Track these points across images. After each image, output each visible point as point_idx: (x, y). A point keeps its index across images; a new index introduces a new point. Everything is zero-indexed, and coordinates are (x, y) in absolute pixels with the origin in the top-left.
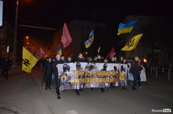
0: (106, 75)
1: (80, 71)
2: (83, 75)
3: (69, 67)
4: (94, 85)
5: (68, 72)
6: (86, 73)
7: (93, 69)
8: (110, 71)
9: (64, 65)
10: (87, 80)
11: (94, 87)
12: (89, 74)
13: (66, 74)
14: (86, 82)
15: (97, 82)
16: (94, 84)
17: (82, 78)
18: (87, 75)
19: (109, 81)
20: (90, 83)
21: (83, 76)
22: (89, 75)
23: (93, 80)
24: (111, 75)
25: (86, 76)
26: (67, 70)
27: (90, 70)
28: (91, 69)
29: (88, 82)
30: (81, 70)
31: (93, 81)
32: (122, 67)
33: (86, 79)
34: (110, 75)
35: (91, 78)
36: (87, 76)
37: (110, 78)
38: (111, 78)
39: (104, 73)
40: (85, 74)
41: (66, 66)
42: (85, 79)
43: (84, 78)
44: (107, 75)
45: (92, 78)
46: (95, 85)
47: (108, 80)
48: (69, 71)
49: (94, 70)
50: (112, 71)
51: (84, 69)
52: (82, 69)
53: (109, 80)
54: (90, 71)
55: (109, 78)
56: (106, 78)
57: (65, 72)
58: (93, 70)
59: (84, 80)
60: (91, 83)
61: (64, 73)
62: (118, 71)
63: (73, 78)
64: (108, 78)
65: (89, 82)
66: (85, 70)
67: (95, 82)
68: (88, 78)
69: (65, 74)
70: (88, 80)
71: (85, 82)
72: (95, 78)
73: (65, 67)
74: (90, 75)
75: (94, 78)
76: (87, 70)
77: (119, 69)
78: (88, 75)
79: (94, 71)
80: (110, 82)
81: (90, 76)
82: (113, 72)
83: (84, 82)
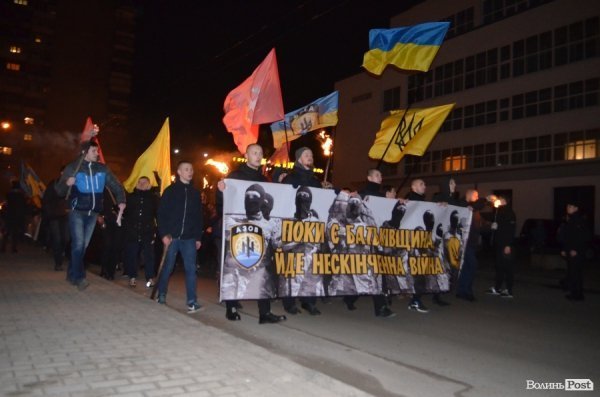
0: (398, 246)
1: (307, 224)
2: (323, 241)
3: (271, 201)
4: (366, 284)
5: (263, 220)
6: (333, 234)
7: (359, 218)
8: (410, 231)
9: (252, 188)
10: (337, 264)
11: (367, 291)
12: (345, 238)
13: (256, 230)
14: (336, 271)
15: (376, 271)
16: (365, 280)
17: (318, 252)
18: (336, 241)
19: (409, 270)
20: (350, 276)
21: (322, 244)
22: (343, 243)
23: (364, 264)
24: (416, 247)
25: (332, 246)
26: (260, 213)
27: (344, 223)
28: (349, 220)
29: (343, 272)
30: (313, 219)
31: (361, 268)
32: (454, 219)
33: (335, 257)
34: (413, 246)
35: (352, 257)
36: (338, 246)
37: (412, 259)
38: (416, 258)
39: (392, 237)
40: (327, 238)
41: (259, 195)
42: (330, 259)
43: (327, 256)
44: (403, 246)
45: (358, 256)
46: (370, 282)
47: (405, 266)
48: (267, 217)
49: (362, 224)
50: (418, 232)
51: (324, 216)
52: (315, 215)
53: (409, 266)
54: (348, 227)
55: (409, 256)
56: (399, 259)
57: (253, 219)
58: (356, 225)
59: (327, 264)
60: (354, 276)
61: (251, 222)
62: (439, 232)
63: (280, 250)
64: (406, 257)
65: (346, 274)
66: (329, 220)
67: (369, 272)
68: (342, 256)
69: (254, 226)
70: (344, 263)
71: (330, 269)
72: (370, 257)
73: (255, 196)
74: (350, 241)
75: (364, 257)
76: (334, 220)
77: (440, 225)
78: (340, 242)
79: (360, 229)
80: (413, 273)
81: (348, 249)
82: (422, 233)
83: (328, 272)
